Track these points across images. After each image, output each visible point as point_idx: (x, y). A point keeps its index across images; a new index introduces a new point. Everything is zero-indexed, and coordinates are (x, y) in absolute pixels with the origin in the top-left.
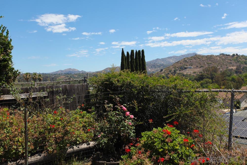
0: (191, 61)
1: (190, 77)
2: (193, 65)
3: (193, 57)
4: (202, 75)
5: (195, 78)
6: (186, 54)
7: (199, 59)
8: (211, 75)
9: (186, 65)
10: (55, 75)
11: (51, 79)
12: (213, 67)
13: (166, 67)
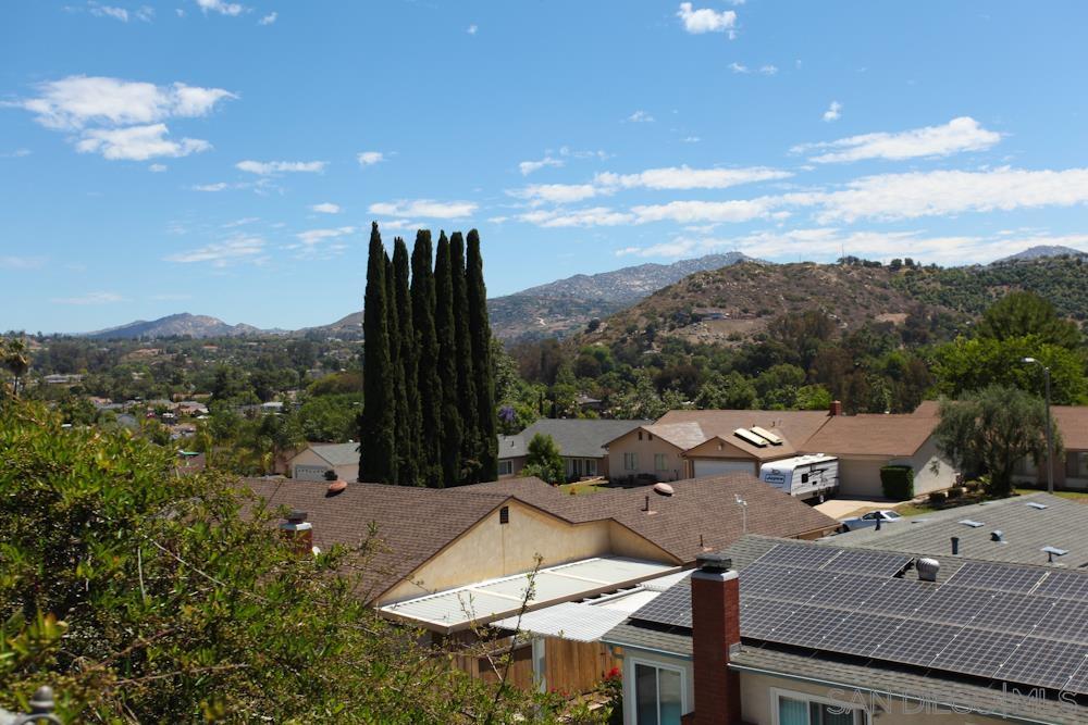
0: (718, 288)
1: (716, 356)
2: (727, 304)
3: (729, 272)
4: (763, 349)
5: (734, 363)
6: (699, 258)
7: (753, 280)
8: (804, 347)
9: (699, 306)
10: (112, 345)
11: (94, 361)
12: (811, 312)
13: (613, 311)
